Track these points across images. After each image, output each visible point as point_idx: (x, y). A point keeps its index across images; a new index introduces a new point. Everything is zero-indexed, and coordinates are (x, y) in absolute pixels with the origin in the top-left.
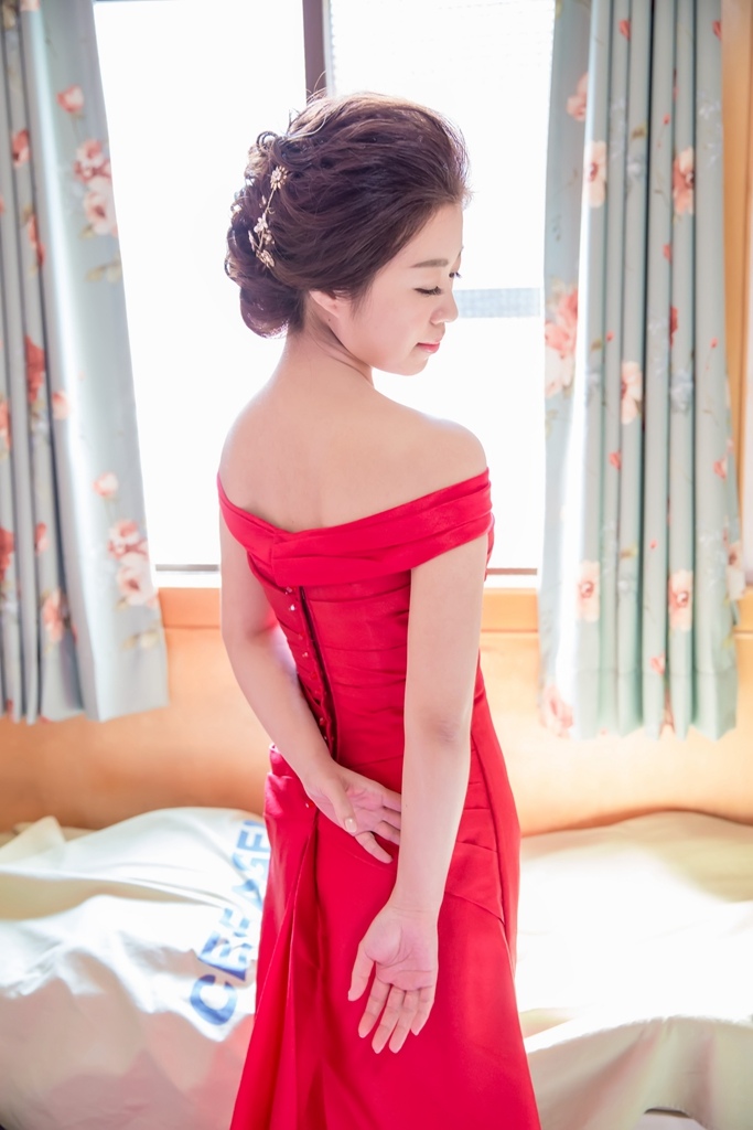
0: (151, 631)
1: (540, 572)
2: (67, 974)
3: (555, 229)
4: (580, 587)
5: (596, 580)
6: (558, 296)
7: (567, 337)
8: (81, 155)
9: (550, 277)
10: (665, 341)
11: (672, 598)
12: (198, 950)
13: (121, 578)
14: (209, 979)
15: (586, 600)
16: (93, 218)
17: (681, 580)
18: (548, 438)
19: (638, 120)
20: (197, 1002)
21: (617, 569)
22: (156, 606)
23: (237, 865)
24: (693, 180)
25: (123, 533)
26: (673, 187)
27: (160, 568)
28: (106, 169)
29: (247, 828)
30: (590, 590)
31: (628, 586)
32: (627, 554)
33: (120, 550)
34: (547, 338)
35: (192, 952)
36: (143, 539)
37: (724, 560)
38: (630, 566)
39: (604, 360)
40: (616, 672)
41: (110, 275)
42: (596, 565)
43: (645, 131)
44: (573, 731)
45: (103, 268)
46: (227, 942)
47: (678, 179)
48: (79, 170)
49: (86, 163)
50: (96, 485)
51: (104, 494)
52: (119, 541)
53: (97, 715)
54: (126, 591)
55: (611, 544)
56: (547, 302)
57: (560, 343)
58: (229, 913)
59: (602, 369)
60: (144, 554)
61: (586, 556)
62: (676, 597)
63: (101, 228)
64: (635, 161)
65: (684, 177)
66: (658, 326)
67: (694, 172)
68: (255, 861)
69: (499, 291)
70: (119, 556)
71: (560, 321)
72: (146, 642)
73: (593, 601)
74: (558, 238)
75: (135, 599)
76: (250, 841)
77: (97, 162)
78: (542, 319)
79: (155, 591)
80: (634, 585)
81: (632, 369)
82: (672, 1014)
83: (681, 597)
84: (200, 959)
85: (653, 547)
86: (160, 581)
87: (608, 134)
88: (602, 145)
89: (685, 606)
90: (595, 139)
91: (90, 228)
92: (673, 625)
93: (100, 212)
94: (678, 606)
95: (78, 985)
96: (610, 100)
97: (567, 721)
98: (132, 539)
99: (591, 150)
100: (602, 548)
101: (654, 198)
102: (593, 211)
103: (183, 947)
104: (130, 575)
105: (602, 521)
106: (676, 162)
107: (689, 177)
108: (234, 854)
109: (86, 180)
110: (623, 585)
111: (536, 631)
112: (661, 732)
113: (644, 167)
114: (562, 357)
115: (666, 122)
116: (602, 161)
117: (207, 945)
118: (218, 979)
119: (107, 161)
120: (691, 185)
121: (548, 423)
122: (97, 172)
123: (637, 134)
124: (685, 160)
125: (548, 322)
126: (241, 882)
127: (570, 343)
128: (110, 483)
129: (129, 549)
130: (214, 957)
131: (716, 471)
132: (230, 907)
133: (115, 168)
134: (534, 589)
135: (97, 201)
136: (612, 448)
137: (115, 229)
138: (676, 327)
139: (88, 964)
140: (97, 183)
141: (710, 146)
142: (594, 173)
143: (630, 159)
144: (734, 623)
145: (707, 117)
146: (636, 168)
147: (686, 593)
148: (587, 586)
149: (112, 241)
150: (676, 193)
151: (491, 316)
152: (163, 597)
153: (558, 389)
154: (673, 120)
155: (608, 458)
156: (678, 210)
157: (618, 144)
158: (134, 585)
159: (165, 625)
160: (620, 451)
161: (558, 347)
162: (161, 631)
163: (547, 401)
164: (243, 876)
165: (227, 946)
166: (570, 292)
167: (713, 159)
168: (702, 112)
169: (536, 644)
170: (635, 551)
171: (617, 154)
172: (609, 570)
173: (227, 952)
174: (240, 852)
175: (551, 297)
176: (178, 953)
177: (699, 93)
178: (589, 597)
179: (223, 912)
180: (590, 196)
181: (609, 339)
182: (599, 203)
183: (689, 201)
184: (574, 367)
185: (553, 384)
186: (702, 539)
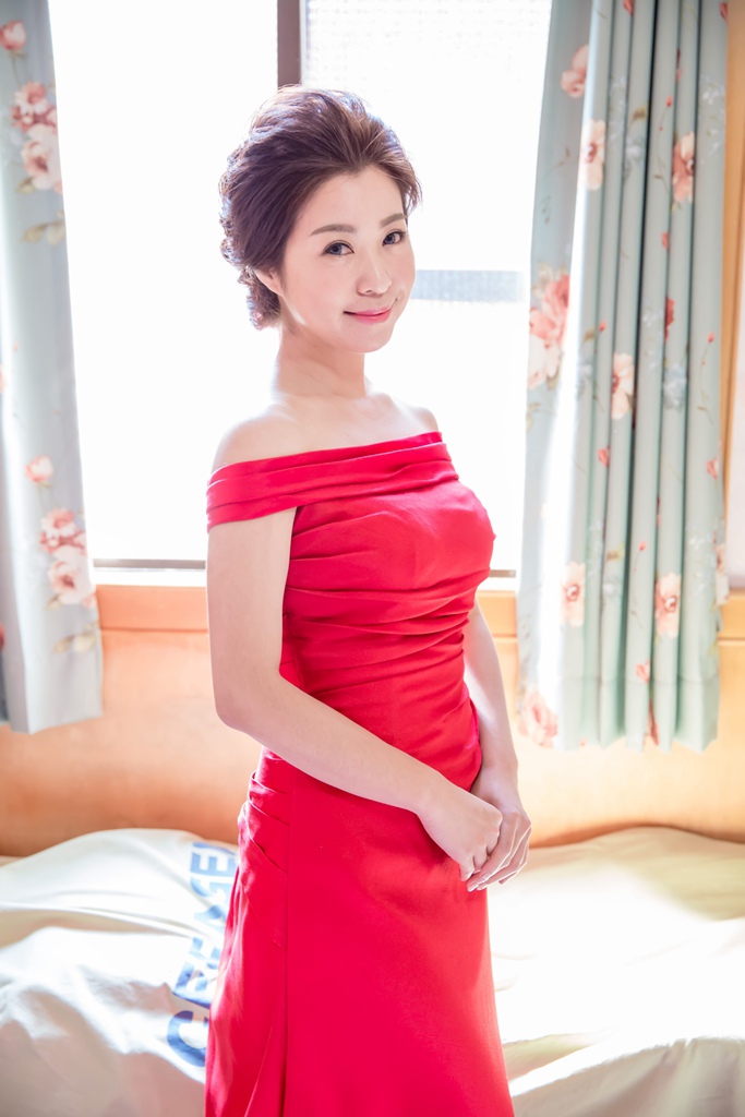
0: (86, 634)
1: (519, 574)
2: (24, 1016)
3: (544, 211)
4: (566, 590)
5: (582, 583)
6: (544, 282)
7: (553, 325)
8: (21, 99)
9: (537, 260)
10: (661, 334)
11: (659, 602)
12: (172, 984)
13: (53, 574)
14: (186, 1015)
15: (572, 604)
16: (32, 171)
17: (670, 584)
18: (529, 431)
19: (639, 102)
20: (176, 1042)
21: (602, 571)
22: (93, 605)
23: (197, 891)
24: (694, 167)
25: (56, 525)
26: (673, 174)
27: (98, 564)
28: (50, 117)
29: (198, 851)
30: (575, 593)
31: (613, 589)
32: (614, 556)
33: (54, 543)
34: (531, 325)
35: (165, 986)
36: (81, 531)
37: (714, 564)
38: (615, 568)
39: (596, 352)
40: (599, 680)
41: (50, 236)
42: (582, 567)
43: (646, 113)
44: (556, 740)
45: (43, 227)
46: (201, 975)
47: (679, 165)
48: (18, 117)
49: (26, 108)
50: (29, 469)
51: (37, 480)
52: (52, 532)
53: (25, 728)
54: (59, 589)
55: (597, 544)
56: (533, 288)
57: (547, 332)
58: (198, 943)
59: (593, 361)
60: (82, 547)
61: (573, 557)
62: (664, 601)
63: (41, 182)
64: (635, 143)
65: (685, 163)
66: (653, 318)
67: (694, 158)
68: (214, 886)
69: (479, 273)
70: (51, 549)
71: (546, 307)
72: (80, 645)
73: (578, 606)
74: (547, 220)
75: (69, 597)
76: (204, 865)
77: (40, 108)
78: (527, 306)
79: (93, 590)
80: (619, 588)
81: (624, 361)
82: (696, 1036)
83: (670, 601)
84: (175, 994)
85: (642, 549)
86: (99, 578)
87: (608, 114)
88: (601, 125)
89: (673, 612)
90: (595, 118)
91: (28, 181)
92: (659, 630)
93: (41, 164)
94: (667, 610)
95: (37, 1028)
96: (610, 77)
97: (551, 730)
98: (67, 531)
99: (589, 130)
100: (588, 548)
101: (653, 182)
102: (590, 194)
103: (156, 982)
104: (63, 571)
105: (589, 522)
106: (677, 148)
107: (690, 163)
108: (192, 878)
109: (26, 127)
110: (608, 588)
111: (514, 636)
112: (644, 743)
113: (643, 150)
114: (547, 346)
115: (669, 105)
116: (600, 141)
117: (180, 978)
118: (195, 1015)
119: (52, 108)
120: (691, 171)
121: (529, 416)
122: (38, 119)
123: (637, 115)
124: (686, 146)
125: (533, 309)
126: (204, 909)
127: (556, 332)
128: (44, 468)
129: (63, 541)
130: (190, 991)
131: (709, 471)
132: (199, 936)
133: (62, 116)
134: (513, 592)
135: (37, 152)
136: (601, 444)
137: (59, 184)
138: (672, 319)
139: (46, 1003)
140: (38, 132)
141: (714, 132)
142: (593, 154)
143: (629, 141)
144: (718, 629)
145: (711, 102)
146: (635, 151)
147: (675, 597)
148: (574, 589)
149: (54, 196)
150: (675, 180)
151: (470, 300)
152: (102, 595)
153: (541, 380)
154: (674, 103)
155: (597, 455)
156: (678, 197)
157: (617, 124)
158: (68, 582)
159: (102, 628)
160: (609, 447)
161: (543, 336)
162: (98, 633)
163: (529, 392)
164: (205, 903)
165: (202, 979)
166: (558, 278)
167: (716, 146)
168: (705, 96)
169: (515, 649)
170: (622, 554)
171: (616, 136)
172: (595, 571)
173: (203, 986)
174: (197, 876)
175: (538, 283)
176: (151, 988)
177: (702, 76)
178: (575, 600)
179: (191, 942)
180: (586, 178)
181: (602, 329)
182: (597, 186)
183: (689, 188)
184: (560, 357)
185: (536, 375)
186: (692, 541)
